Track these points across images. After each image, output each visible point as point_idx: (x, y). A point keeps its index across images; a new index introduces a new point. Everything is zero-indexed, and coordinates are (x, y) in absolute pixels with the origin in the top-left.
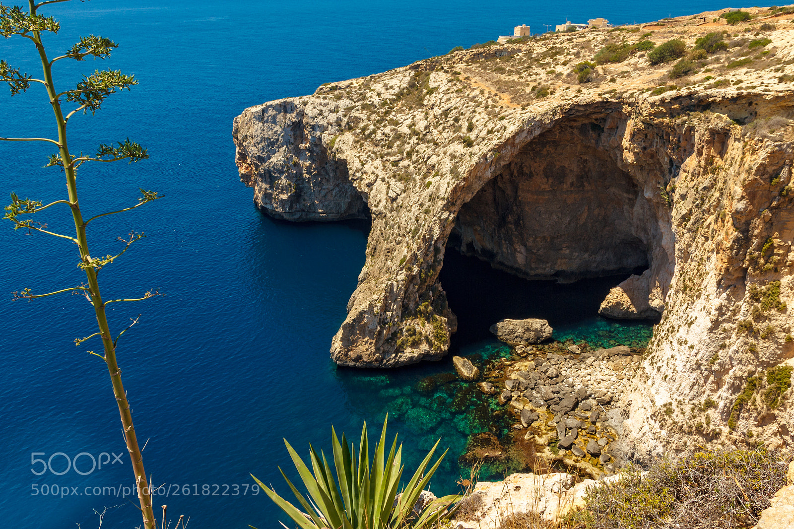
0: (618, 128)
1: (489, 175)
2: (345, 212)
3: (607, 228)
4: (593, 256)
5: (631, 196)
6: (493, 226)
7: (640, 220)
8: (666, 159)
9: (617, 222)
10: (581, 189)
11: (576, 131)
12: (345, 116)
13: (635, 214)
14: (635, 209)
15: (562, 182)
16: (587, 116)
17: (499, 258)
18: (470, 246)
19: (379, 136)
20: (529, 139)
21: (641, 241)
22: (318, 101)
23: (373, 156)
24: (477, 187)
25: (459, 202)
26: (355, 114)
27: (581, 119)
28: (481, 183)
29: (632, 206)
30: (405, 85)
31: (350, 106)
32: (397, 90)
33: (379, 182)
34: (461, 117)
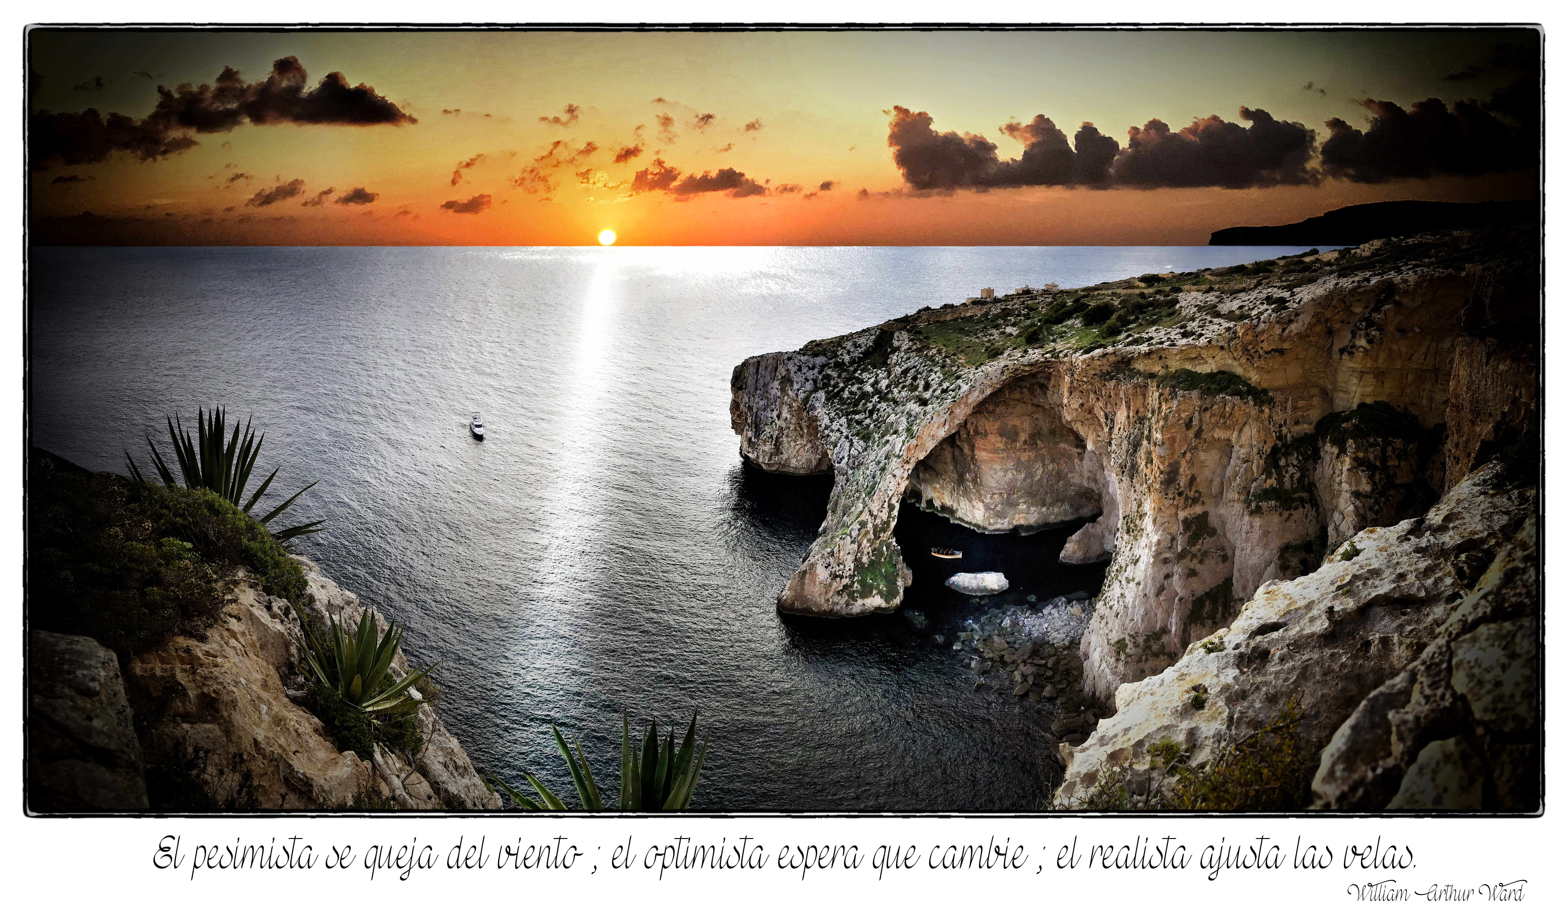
1: (943, 432)
2: (814, 469)
5: (1078, 449)
10: (1034, 446)
13: (1085, 466)
14: (1083, 462)
18: (930, 502)
19: (847, 394)
23: (840, 413)
24: (931, 445)
25: (915, 459)
27: (1029, 377)
28: (935, 440)
29: (1081, 459)
33: (843, 439)
34: (919, 376)
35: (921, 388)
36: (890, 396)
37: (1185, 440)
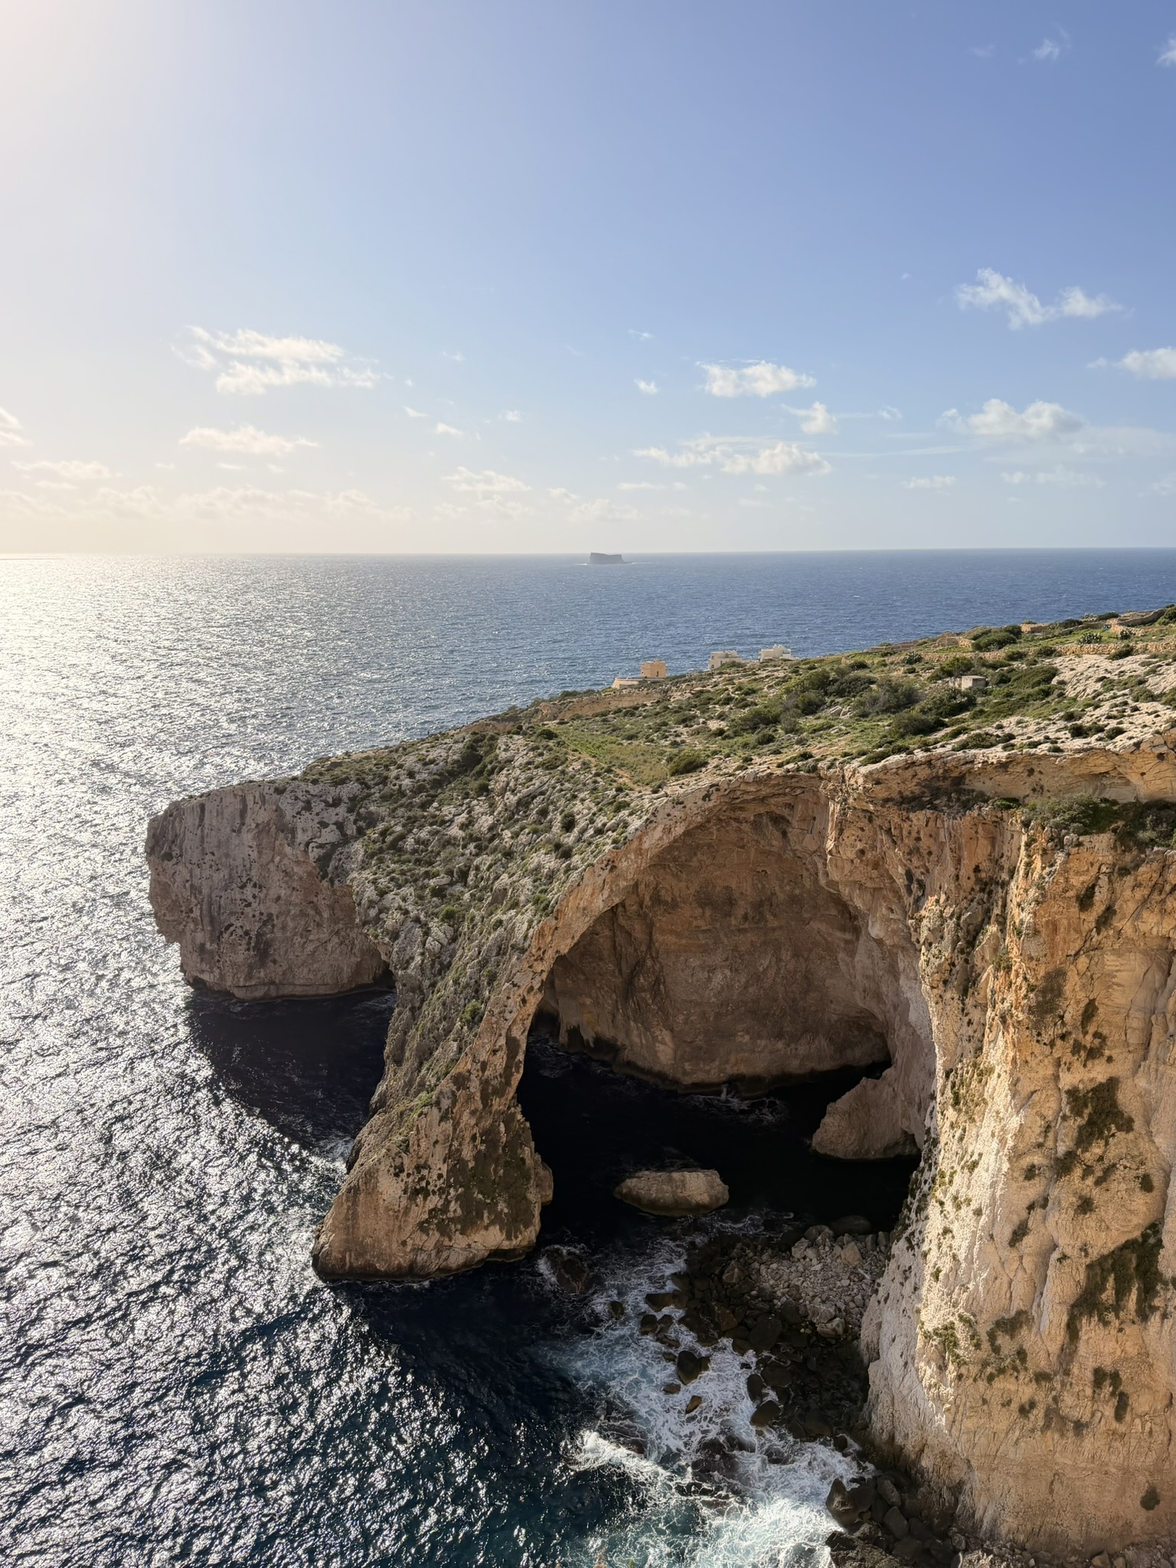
0: (814, 818)
1: (600, 905)
2: (350, 982)
3: (813, 995)
4: (793, 1046)
5: (848, 936)
6: (614, 996)
7: (868, 977)
8: (901, 870)
9: (828, 982)
10: (762, 925)
11: (745, 827)
12: (350, 810)
13: (858, 966)
14: (857, 958)
15: (728, 915)
16: (763, 800)
17: (627, 1055)
18: (574, 1033)
20: (666, 841)
21: (874, 1016)
22: (303, 786)
23: (400, 878)
24: (580, 926)
25: (550, 955)
26: (369, 807)
27: (751, 806)
28: (587, 919)
29: (852, 954)
30: (455, 757)
31: (360, 794)
32: (441, 766)
33: (409, 924)
34: (551, 808)
35: (556, 828)
36: (496, 842)
37: (1078, 931)
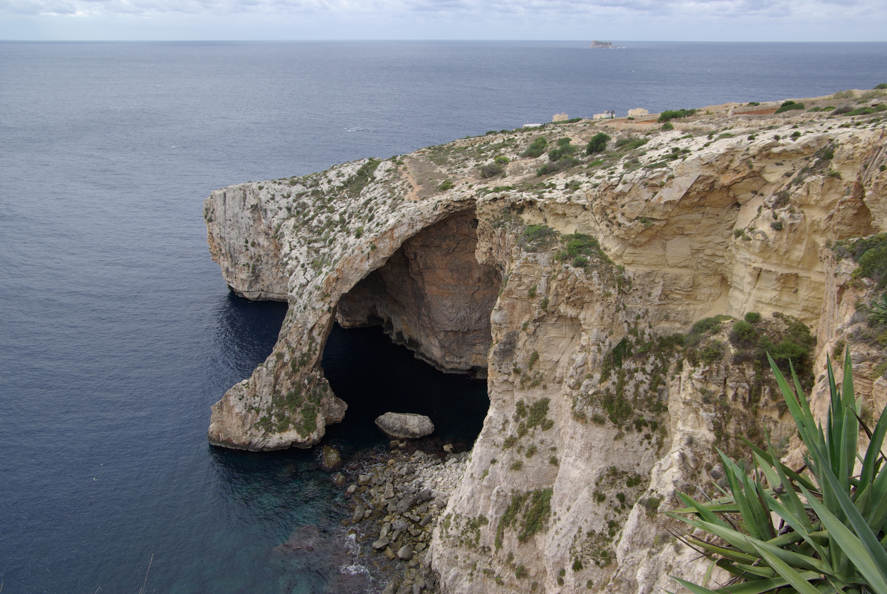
1: (367, 266)
6: (415, 317)
12: (294, 201)
15: (467, 278)
16: (471, 212)
17: (422, 350)
18: (400, 334)
19: (315, 223)
22: (273, 186)
23: (302, 241)
24: (355, 278)
25: (336, 293)
26: (305, 200)
28: (359, 275)
30: (354, 173)
31: (302, 191)
32: (346, 178)
